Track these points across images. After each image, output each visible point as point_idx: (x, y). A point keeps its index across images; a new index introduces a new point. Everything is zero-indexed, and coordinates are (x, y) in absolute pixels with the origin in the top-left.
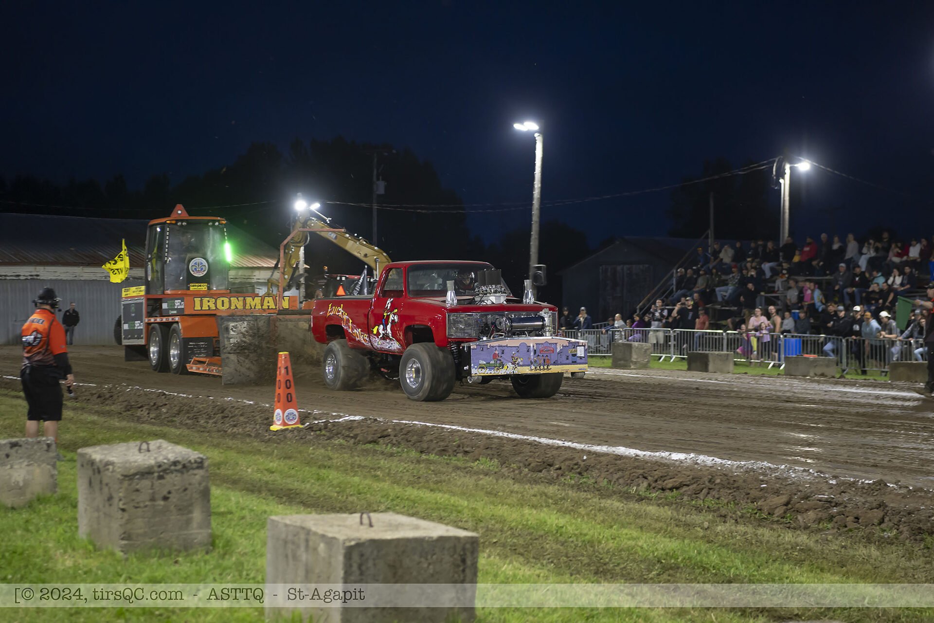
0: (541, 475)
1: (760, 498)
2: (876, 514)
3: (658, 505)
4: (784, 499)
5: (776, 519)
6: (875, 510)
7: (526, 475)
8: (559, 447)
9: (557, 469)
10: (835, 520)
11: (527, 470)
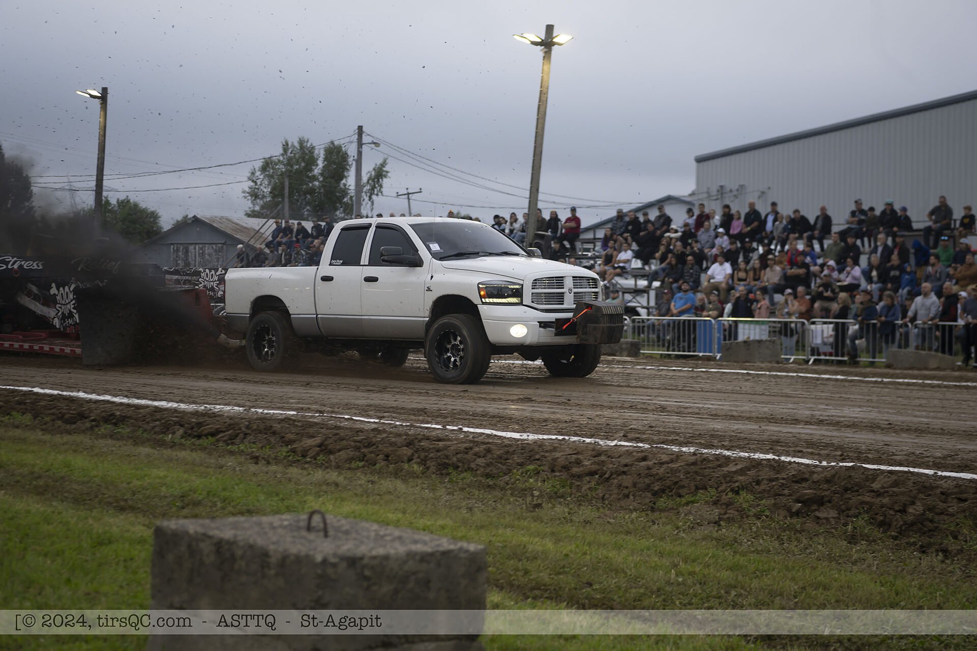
0: (74, 426)
1: (294, 441)
2: (405, 452)
3: (192, 451)
4: (318, 440)
5: (308, 459)
6: (405, 448)
7: (59, 427)
8: (97, 402)
9: (93, 421)
10: (366, 459)
11: (59, 423)
